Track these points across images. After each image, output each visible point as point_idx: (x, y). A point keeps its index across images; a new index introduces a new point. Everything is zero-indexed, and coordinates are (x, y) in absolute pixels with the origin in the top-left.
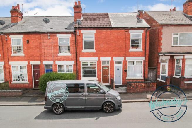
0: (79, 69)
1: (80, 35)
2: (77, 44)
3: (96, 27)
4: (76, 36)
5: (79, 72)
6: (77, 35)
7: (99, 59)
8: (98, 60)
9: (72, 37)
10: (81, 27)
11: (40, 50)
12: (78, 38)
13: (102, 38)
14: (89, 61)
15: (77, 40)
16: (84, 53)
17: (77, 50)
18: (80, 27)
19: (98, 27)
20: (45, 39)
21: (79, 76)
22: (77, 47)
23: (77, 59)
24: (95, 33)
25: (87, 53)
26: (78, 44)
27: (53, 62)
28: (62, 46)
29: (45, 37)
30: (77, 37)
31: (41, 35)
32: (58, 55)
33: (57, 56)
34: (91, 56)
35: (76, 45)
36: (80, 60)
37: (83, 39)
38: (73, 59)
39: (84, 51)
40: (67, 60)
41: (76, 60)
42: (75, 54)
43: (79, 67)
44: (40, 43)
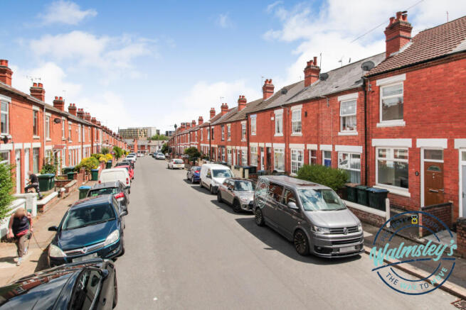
0: (370, 164)
1: (373, 92)
2: (367, 110)
3: (406, 67)
4: (365, 94)
5: (371, 171)
6: (367, 93)
7: (414, 143)
8: (410, 146)
9: (360, 97)
10: (376, 75)
11: (318, 127)
12: (370, 98)
13: (422, 89)
14: (392, 147)
15: (367, 102)
16: (380, 128)
17: (368, 123)
18: (373, 75)
19: (410, 66)
20: (324, 108)
21: (371, 180)
22: (368, 118)
23: (368, 142)
24: (404, 81)
25: (387, 128)
26: (370, 111)
27: (331, 146)
28: (349, 117)
29: (324, 105)
30: (368, 96)
31: (320, 101)
32: (339, 134)
33: (338, 136)
34: (396, 135)
35: (365, 112)
36: (373, 145)
37: (382, 97)
38: (360, 142)
39: (383, 124)
40: (350, 144)
41: (366, 143)
42: (363, 132)
43: (370, 160)
44: (318, 115)
